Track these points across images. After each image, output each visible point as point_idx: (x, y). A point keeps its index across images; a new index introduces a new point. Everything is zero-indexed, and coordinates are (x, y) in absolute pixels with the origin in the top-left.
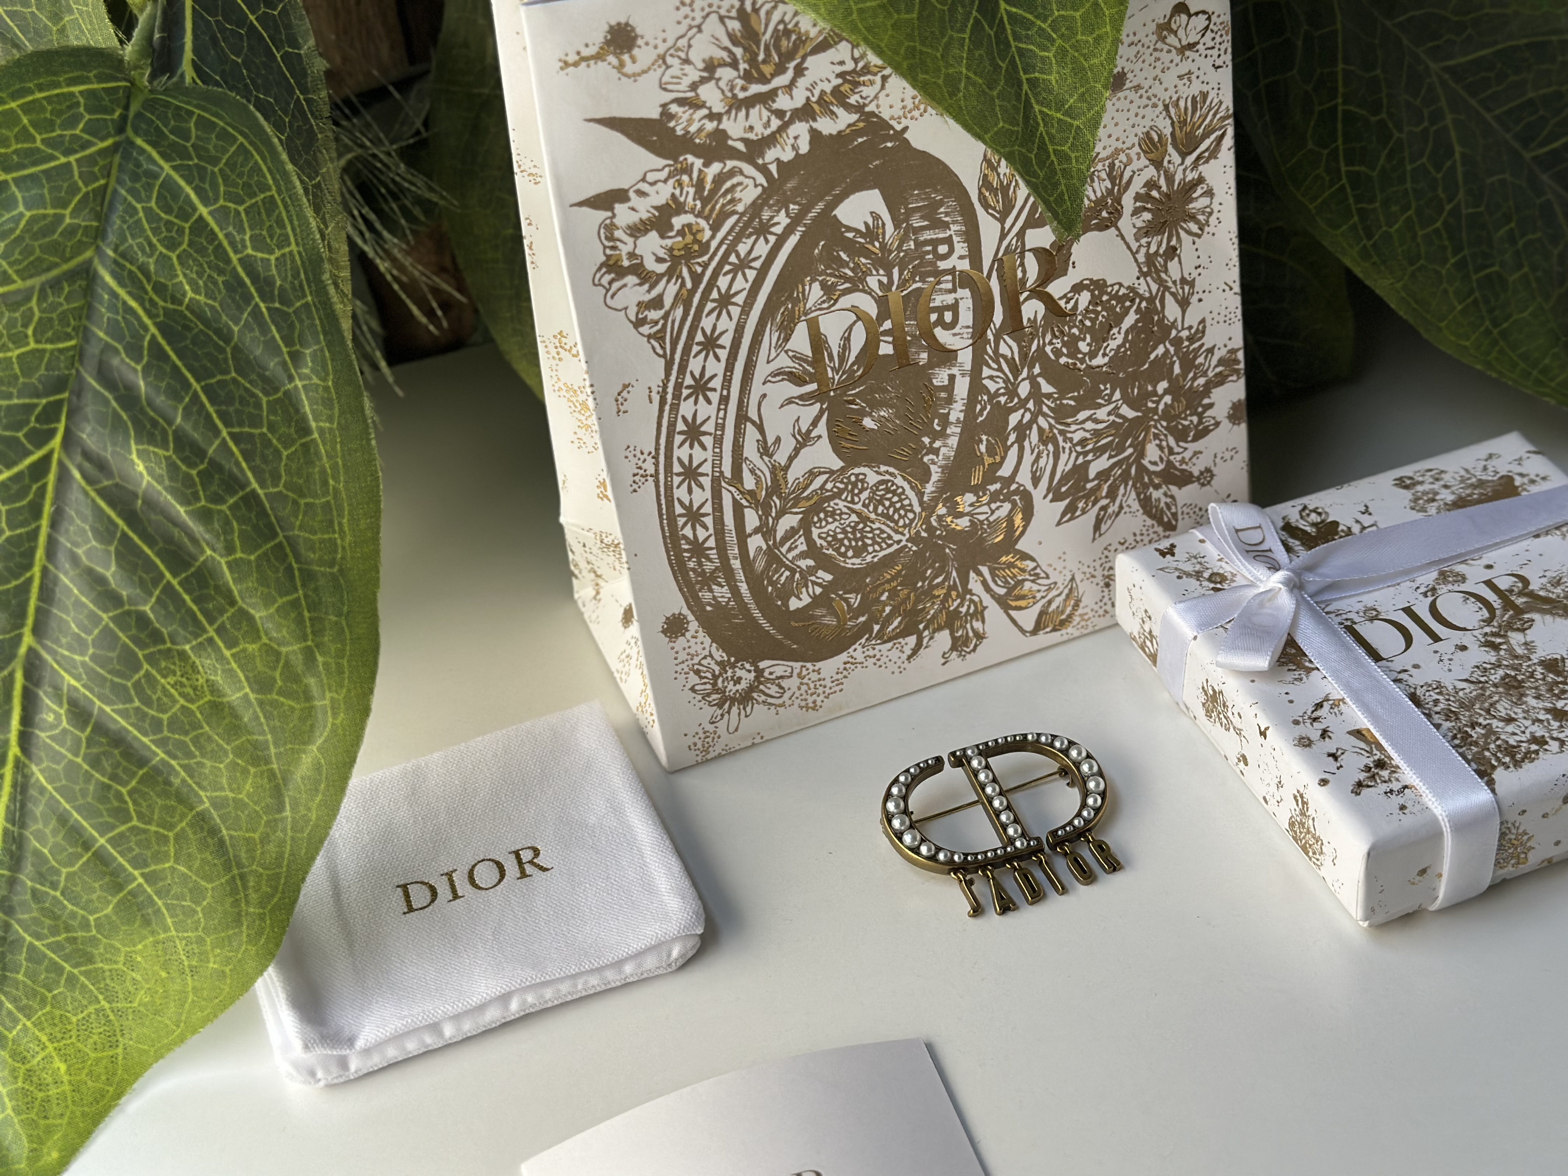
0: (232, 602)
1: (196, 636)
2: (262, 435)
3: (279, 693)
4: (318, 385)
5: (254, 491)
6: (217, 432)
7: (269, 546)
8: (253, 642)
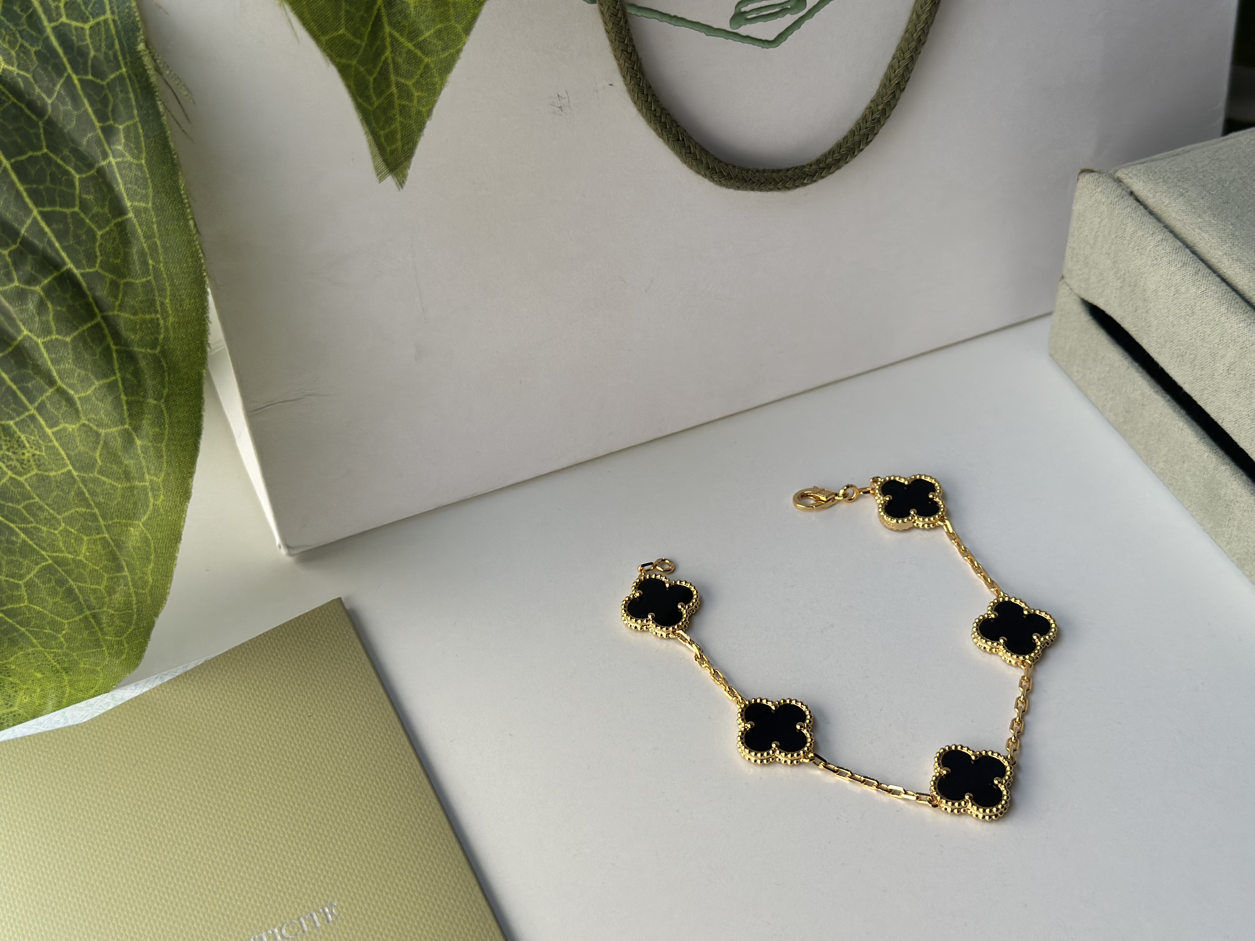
0: (51, 382)
1: (19, 414)
2: (74, 214)
3: (101, 472)
4: (131, 164)
5: (69, 273)
6: (29, 212)
7: (85, 327)
8: (72, 423)
